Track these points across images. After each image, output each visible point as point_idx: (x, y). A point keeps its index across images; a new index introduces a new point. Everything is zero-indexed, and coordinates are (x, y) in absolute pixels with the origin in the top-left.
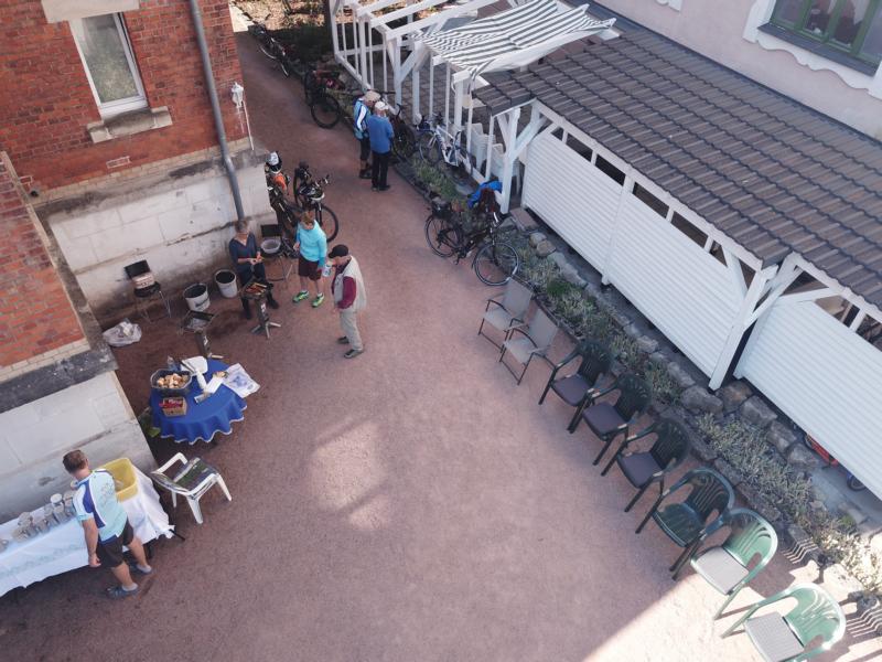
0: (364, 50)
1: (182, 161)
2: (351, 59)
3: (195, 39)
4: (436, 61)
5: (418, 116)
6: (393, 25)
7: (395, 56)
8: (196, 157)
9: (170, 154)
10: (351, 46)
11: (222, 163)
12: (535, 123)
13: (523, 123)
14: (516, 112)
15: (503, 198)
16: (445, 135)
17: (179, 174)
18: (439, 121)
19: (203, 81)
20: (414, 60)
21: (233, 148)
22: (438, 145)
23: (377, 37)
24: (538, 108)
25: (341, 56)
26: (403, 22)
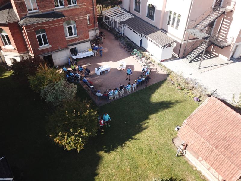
0: (107, 20)
1: (92, 29)
2: (105, 21)
3: (94, 18)
4: (115, 21)
5: (113, 27)
6: (111, 17)
7: (111, 21)
8: (93, 28)
9: (91, 28)
10: (105, 20)
11: (95, 29)
12: (125, 26)
13: (124, 26)
14: (123, 25)
15: (122, 34)
16: (116, 29)
17: (92, 30)
18: (116, 27)
19: (94, 22)
20: (113, 21)
21: (96, 28)
22: (116, 30)
23: (109, 18)
24: (125, 25)
25: (104, 21)
26: (112, 16)
